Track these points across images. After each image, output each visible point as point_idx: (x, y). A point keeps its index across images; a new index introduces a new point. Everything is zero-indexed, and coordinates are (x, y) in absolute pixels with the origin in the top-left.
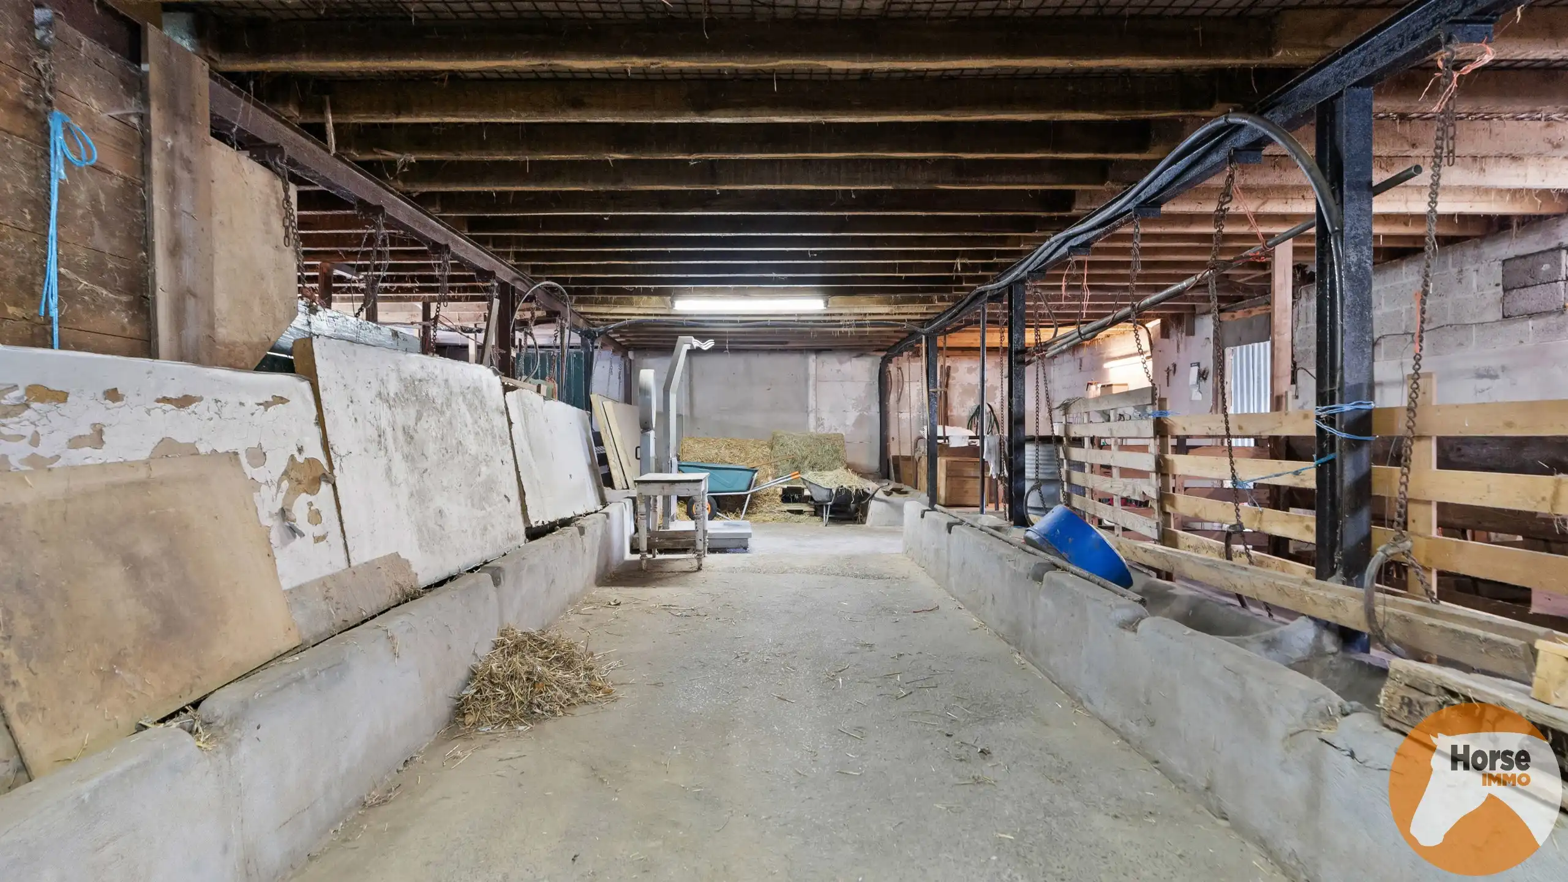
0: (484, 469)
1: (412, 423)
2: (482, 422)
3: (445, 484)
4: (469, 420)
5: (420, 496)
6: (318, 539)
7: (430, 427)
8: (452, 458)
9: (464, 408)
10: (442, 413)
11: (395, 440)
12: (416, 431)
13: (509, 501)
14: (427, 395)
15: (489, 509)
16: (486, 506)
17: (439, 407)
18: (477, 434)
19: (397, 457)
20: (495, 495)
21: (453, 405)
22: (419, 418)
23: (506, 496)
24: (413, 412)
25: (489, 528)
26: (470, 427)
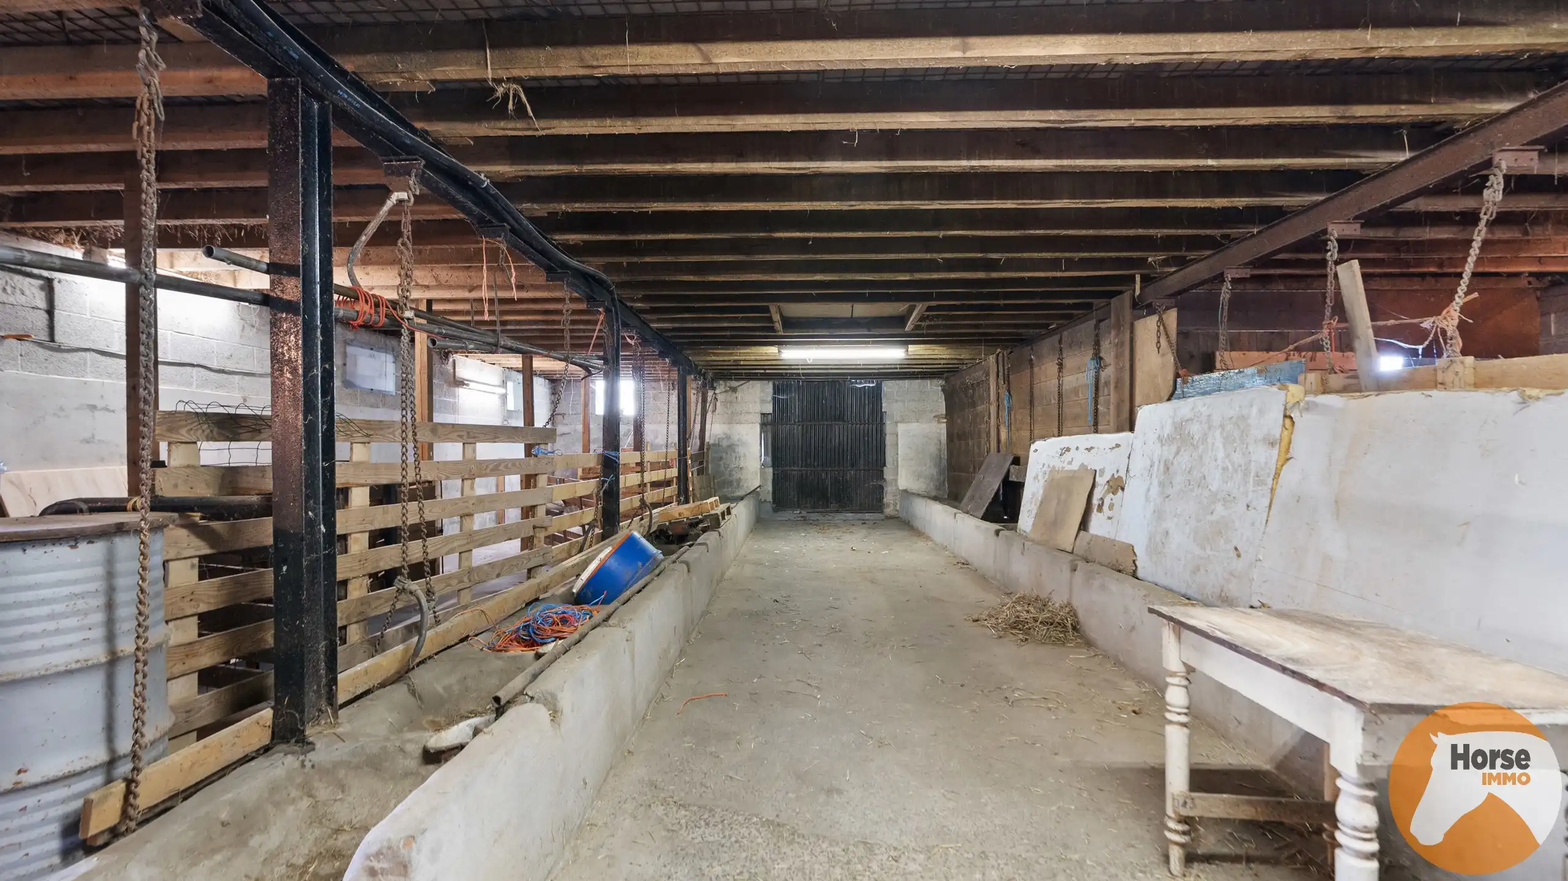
0: (1219, 508)
1: (1171, 458)
2: (1237, 458)
3: (1178, 511)
4: (1221, 454)
5: (1159, 515)
6: (1109, 518)
7: (1184, 460)
8: (1192, 490)
9: (1219, 444)
10: (1196, 447)
11: (1158, 469)
12: (1172, 463)
13: (1239, 556)
14: (1189, 433)
15: (1209, 552)
16: (1208, 548)
17: (1195, 443)
18: (1225, 469)
19: (1155, 482)
20: (1222, 541)
21: (1210, 441)
22: (1177, 453)
23: (1236, 549)
24: (1174, 448)
25: (1202, 571)
26: (1219, 462)
